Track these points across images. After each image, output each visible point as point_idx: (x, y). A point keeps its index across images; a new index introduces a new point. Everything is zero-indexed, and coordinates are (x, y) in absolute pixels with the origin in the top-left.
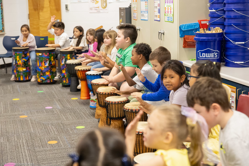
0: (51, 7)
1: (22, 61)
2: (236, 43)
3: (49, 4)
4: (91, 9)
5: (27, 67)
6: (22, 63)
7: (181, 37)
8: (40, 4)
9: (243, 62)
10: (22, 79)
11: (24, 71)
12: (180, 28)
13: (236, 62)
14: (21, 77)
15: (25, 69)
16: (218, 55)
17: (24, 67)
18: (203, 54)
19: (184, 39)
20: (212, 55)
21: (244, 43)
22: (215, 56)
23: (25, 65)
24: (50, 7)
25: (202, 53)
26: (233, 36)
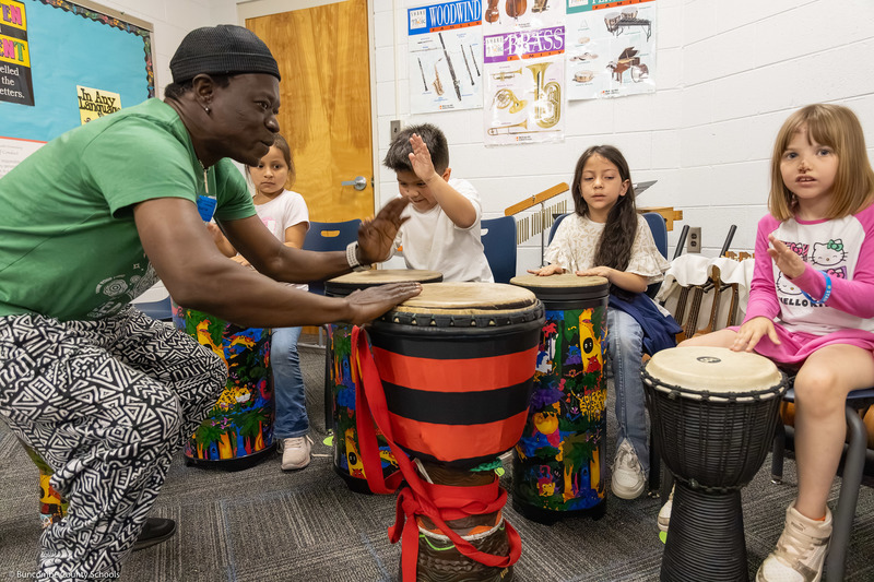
0: (334, 135)
1: (227, 353)
3: (327, 124)
4: (493, 131)
5: (255, 381)
6: (230, 362)
8: (292, 129)
10: (226, 453)
11: (242, 405)
14: (225, 439)
15: (242, 396)
17: (241, 386)
23: (246, 373)
24: (331, 136)
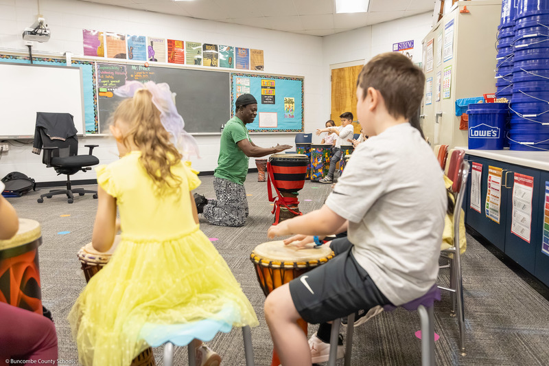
2: (524, 116)
7: (458, 115)
9: (533, 143)
12: (456, 103)
13: (521, 143)
16: (497, 133)
18: (475, 132)
19: (462, 118)
20: (488, 133)
21: (535, 115)
22: (492, 134)
25: (474, 130)
26: (521, 106)
